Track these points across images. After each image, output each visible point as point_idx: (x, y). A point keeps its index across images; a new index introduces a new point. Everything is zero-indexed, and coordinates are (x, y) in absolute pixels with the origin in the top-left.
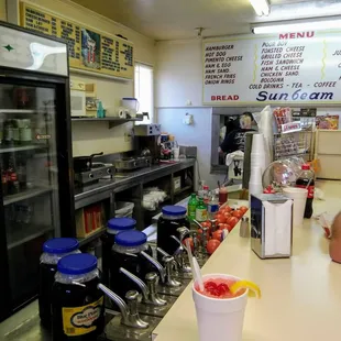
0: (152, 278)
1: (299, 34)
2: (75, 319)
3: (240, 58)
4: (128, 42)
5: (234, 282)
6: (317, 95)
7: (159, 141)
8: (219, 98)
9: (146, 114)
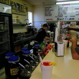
0: (31, 61)
1: (67, 4)
2: (13, 71)
3: (53, 10)
4: (26, 6)
5: (50, 62)
6: (71, 19)
7: (34, 30)
8: (48, 19)
9: (31, 23)
